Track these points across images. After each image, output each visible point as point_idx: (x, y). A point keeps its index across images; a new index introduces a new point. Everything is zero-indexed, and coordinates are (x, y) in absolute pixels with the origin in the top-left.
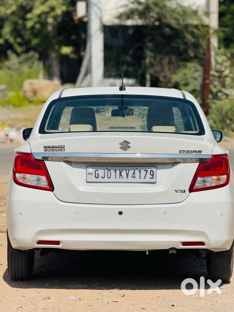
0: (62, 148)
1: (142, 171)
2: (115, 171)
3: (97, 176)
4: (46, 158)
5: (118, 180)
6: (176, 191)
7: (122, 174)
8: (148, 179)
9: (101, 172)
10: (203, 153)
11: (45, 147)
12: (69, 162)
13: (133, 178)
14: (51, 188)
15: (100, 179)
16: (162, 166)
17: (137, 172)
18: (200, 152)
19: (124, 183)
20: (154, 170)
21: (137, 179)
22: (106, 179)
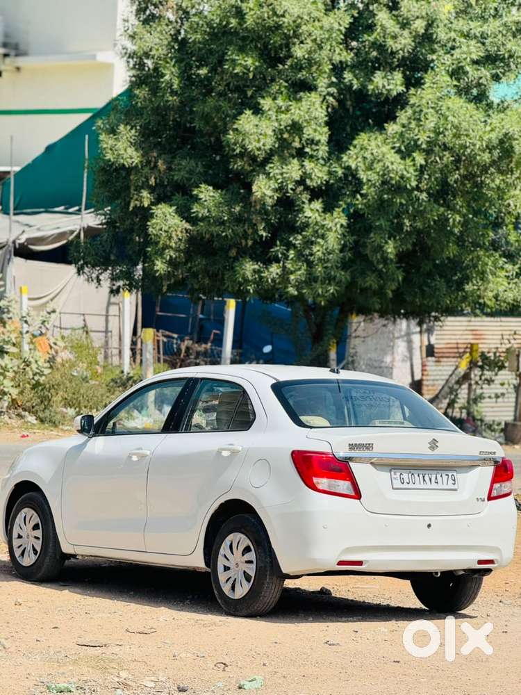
0: (369, 447)
1: (444, 476)
2: (419, 476)
3: (402, 481)
4: (350, 459)
5: (422, 486)
6: (477, 499)
7: (425, 478)
8: (450, 485)
9: (405, 476)
11: (350, 445)
12: (373, 465)
13: (436, 484)
14: (357, 495)
15: (405, 486)
17: (439, 476)
18: (494, 453)
19: (428, 489)
20: (455, 474)
21: (440, 485)
22: (411, 486)
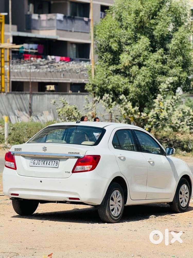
0: (20, 149)
1: (53, 162)
2: (42, 161)
3: (34, 163)
5: (42, 166)
6: (66, 172)
7: (45, 163)
8: (55, 166)
9: (36, 162)
10: (80, 154)
11: (15, 149)
12: (24, 156)
13: (49, 165)
14: (16, 168)
15: (35, 165)
16: (62, 160)
17: (51, 162)
18: (78, 153)
19: (45, 167)
20: (58, 161)
21: (50, 166)
22: (38, 165)
